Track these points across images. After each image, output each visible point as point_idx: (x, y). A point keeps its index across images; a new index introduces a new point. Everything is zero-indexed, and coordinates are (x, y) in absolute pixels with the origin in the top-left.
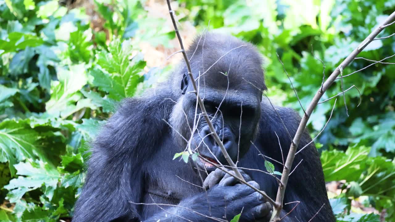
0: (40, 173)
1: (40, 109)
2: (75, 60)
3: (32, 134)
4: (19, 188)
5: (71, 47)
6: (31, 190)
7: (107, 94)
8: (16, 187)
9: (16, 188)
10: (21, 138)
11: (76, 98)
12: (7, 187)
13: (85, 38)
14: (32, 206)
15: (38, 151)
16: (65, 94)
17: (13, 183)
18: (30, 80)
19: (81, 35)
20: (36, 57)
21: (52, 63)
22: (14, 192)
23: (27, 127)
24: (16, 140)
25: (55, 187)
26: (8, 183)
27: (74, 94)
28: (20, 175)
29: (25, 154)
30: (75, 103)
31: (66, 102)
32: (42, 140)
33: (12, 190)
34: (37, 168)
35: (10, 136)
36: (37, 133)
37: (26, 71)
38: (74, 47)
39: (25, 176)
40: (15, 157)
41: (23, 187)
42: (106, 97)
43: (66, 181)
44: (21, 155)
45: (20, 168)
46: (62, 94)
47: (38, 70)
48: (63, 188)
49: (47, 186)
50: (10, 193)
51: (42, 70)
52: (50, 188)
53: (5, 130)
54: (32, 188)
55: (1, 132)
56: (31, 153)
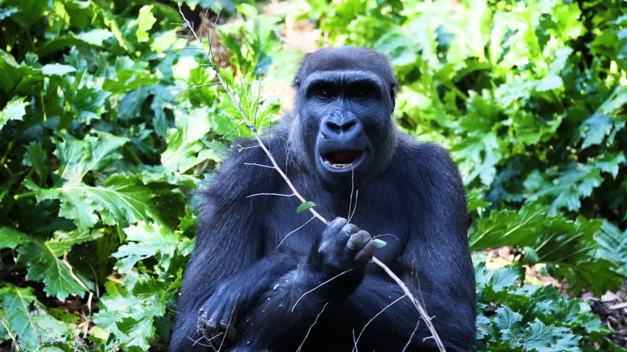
0: (154, 237)
1: (154, 161)
2: (196, 103)
3: (144, 192)
4: (130, 257)
5: (191, 87)
6: (143, 258)
8: (127, 255)
9: (126, 257)
10: (132, 196)
11: (197, 148)
12: (116, 255)
13: (208, 76)
14: (145, 278)
15: (152, 212)
16: (184, 144)
17: (123, 250)
18: (142, 126)
19: (203, 72)
20: (150, 98)
21: (169, 106)
22: (123, 260)
23: (139, 183)
24: (126, 198)
25: (172, 255)
26: (116, 250)
27: (194, 143)
28: (130, 241)
29: (137, 215)
30: (196, 155)
31: (184, 153)
32: (156, 198)
33: (121, 258)
34: (151, 232)
35: (118, 194)
36: (151, 191)
37: (138, 115)
38: (194, 87)
39: (136, 242)
40: (124, 218)
41: (134, 255)
43: (184, 248)
44: (132, 217)
45: (131, 232)
46: (180, 144)
47: (152, 113)
48: (182, 256)
49: (162, 254)
50: (119, 262)
51: (157, 114)
52: (167, 256)
53: (112, 187)
54: (145, 256)
55: (108, 189)
56: (144, 214)
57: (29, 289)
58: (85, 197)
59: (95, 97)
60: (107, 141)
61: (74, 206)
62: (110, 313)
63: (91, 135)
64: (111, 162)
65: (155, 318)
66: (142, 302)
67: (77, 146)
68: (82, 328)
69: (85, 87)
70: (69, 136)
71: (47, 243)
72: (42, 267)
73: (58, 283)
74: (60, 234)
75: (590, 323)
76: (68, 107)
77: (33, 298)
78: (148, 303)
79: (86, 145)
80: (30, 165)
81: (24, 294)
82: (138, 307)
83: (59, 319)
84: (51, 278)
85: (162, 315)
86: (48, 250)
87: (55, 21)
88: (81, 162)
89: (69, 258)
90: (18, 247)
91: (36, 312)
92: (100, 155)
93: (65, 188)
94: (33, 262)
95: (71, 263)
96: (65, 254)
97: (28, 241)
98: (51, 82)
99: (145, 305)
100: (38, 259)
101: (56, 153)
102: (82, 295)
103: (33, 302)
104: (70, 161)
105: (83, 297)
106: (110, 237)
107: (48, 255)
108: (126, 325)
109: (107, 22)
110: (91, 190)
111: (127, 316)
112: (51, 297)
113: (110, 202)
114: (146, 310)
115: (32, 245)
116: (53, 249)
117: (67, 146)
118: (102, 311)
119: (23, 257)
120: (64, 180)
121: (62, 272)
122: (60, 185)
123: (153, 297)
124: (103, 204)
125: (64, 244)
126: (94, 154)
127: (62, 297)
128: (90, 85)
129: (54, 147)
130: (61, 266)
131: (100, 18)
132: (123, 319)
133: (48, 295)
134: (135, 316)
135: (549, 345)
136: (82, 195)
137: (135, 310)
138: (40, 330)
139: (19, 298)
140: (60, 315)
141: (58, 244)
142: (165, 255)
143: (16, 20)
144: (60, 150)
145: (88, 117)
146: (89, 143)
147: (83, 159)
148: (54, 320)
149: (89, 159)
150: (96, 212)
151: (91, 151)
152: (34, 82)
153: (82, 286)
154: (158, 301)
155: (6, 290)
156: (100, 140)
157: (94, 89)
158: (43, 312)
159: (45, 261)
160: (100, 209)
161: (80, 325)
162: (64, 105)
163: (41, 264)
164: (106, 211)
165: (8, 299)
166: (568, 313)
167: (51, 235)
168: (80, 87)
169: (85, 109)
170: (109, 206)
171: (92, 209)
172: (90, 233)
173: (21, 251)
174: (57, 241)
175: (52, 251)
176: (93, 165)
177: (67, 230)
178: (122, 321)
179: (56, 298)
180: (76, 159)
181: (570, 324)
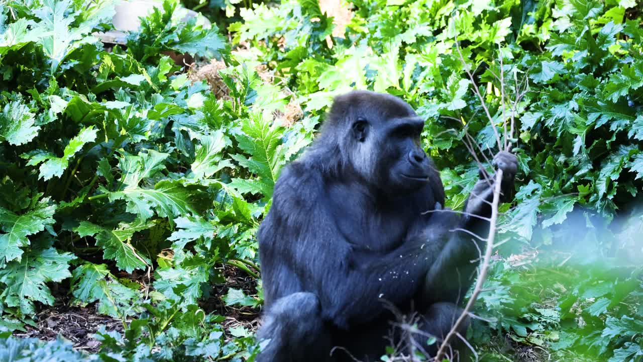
0: (196, 225)
1: (185, 168)
2: (212, 126)
3: (184, 192)
4: (181, 240)
5: (207, 115)
6: (191, 241)
7: (251, 156)
8: (178, 238)
9: (178, 240)
10: (175, 195)
11: (217, 159)
12: (170, 239)
13: (218, 106)
14: (189, 255)
15: (191, 207)
16: (207, 157)
17: (174, 236)
18: (168, 144)
19: (214, 104)
20: (171, 123)
21: (185, 128)
22: (177, 242)
23: (180, 186)
24: (171, 198)
25: (212, 237)
26: (170, 236)
27: (215, 155)
28: (179, 228)
29: (180, 210)
30: (216, 164)
31: (208, 163)
32: (192, 196)
33: (175, 241)
34: (194, 221)
35: (164, 194)
36: (188, 191)
38: (209, 115)
39: (184, 229)
40: (172, 212)
41: (184, 239)
42: (250, 159)
43: (221, 233)
44: (177, 212)
45: (179, 222)
46: (205, 156)
47: (173, 134)
48: (220, 238)
49: (205, 238)
50: (174, 244)
51: (177, 135)
53: (160, 189)
54: (192, 239)
55: (158, 191)
56: (184, 208)
57: (104, 265)
58: (142, 198)
59: (143, 124)
60: (154, 156)
61: (135, 204)
62: (165, 281)
63: (143, 152)
64: (159, 171)
65: (200, 283)
66: (190, 272)
67: (133, 160)
68: (144, 292)
69: (134, 117)
70: (126, 153)
71: (113, 231)
72: (113, 249)
73: (126, 260)
74: (123, 225)
75: (512, 277)
76: (123, 132)
77: (108, 272)
78: (193, 273)
79: (140, 160)
80: (102, 175)
81: (101, 270)
82: (187, 276)
83: (127, 287)
84: (121, 257)
85: (205, 281)
86: (115, 236)
87: (104, 69)
88: (137, 172)
89: (132, 242)
90: (95, 235)
91: (110, 282)
92: (150, 166)
93: (127, 191)
94: (107, 246)
95: (134, 246)
96: (129, 239)
97: (102, 231)
98: (109, 114)
99: (192, 275)
100: (110, 243)
101: (119, 165)
102: (144, 268)
103: (108, 274)
104: (129, 171)
105: (144, 270)
106: (159, 225)
107: (116, 240)
108: (180, 289)
109: (140, 69)
110: (145, 192)
111: (180, 283)
112: (122, 270)
113: (160, 200)
114: (193, 278)
115: (104, 233)
116: (119, 235)
117: (126, 160)
118: (159, 280)
119: (99, 242)
120: (125, 185)
121: (127, 252)
122: (122, 189)
123: (197, 269)
124: (156, 203)
125: (127, 232)
126: (146, 166)
127: (130, 271)
128: (138, 115)
129: (117, 161)
130: (126, 248)
131: (135, 66)
132: (177, 285)
133: (120, 270)
134: (186, 283)
135: (490, 295)
136: (140, 196)
137: (184, 278)
138: (114, 295)
139: (97, 271)
140: (127, 284)
141: (122, 232)
142: (207, 238)
143: (76, 69)
144: (121, 163)
145: (138, 138)
146: (142, 158)
147: (138, 170)
148: (124, 287)
149: (143, 169)
150: (151, 208)
151: (144, 164)
152: (97, 115)
153: (143, 262)
154: (201, 271)
155: (87, 266)
156: (149, 155)
157: (142, 118)
158: (115, 282)
159: (115, 245)
160: (154, 205)
161: (143, 290)
162: (120, 130)
163: (112, 247)
164: (159, 207)
165: (89, 273)
166: (496, 271)
167: (116, 226)
168: (131, 116)
169: (135, 133)
170: (160, 203)
171: (149, 206)
172: (146, 223)
173: (97, 238)
174: (121, 229)
175: (118, 237)
176: (146, 174)
177: (127, 222)
178: (176, 287)
179: (125, 271)
180: (133, 169)
181: (499, 278)
